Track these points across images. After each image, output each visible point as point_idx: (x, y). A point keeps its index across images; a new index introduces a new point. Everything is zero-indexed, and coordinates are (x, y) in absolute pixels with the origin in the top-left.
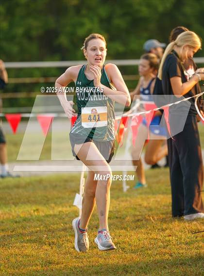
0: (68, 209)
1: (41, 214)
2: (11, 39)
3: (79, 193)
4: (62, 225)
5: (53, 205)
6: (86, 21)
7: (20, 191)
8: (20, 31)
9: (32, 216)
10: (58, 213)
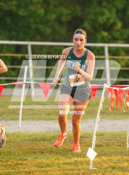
0: (82, 159)
1: (61, 162)
2: (46, 23)
3: (91, 147)
4: (77, 171)
5: (70, 155)
6: (106, 11)
7: (46, 142)
8: (54, 16)
9: (53, 163)
10: (74, 162)
